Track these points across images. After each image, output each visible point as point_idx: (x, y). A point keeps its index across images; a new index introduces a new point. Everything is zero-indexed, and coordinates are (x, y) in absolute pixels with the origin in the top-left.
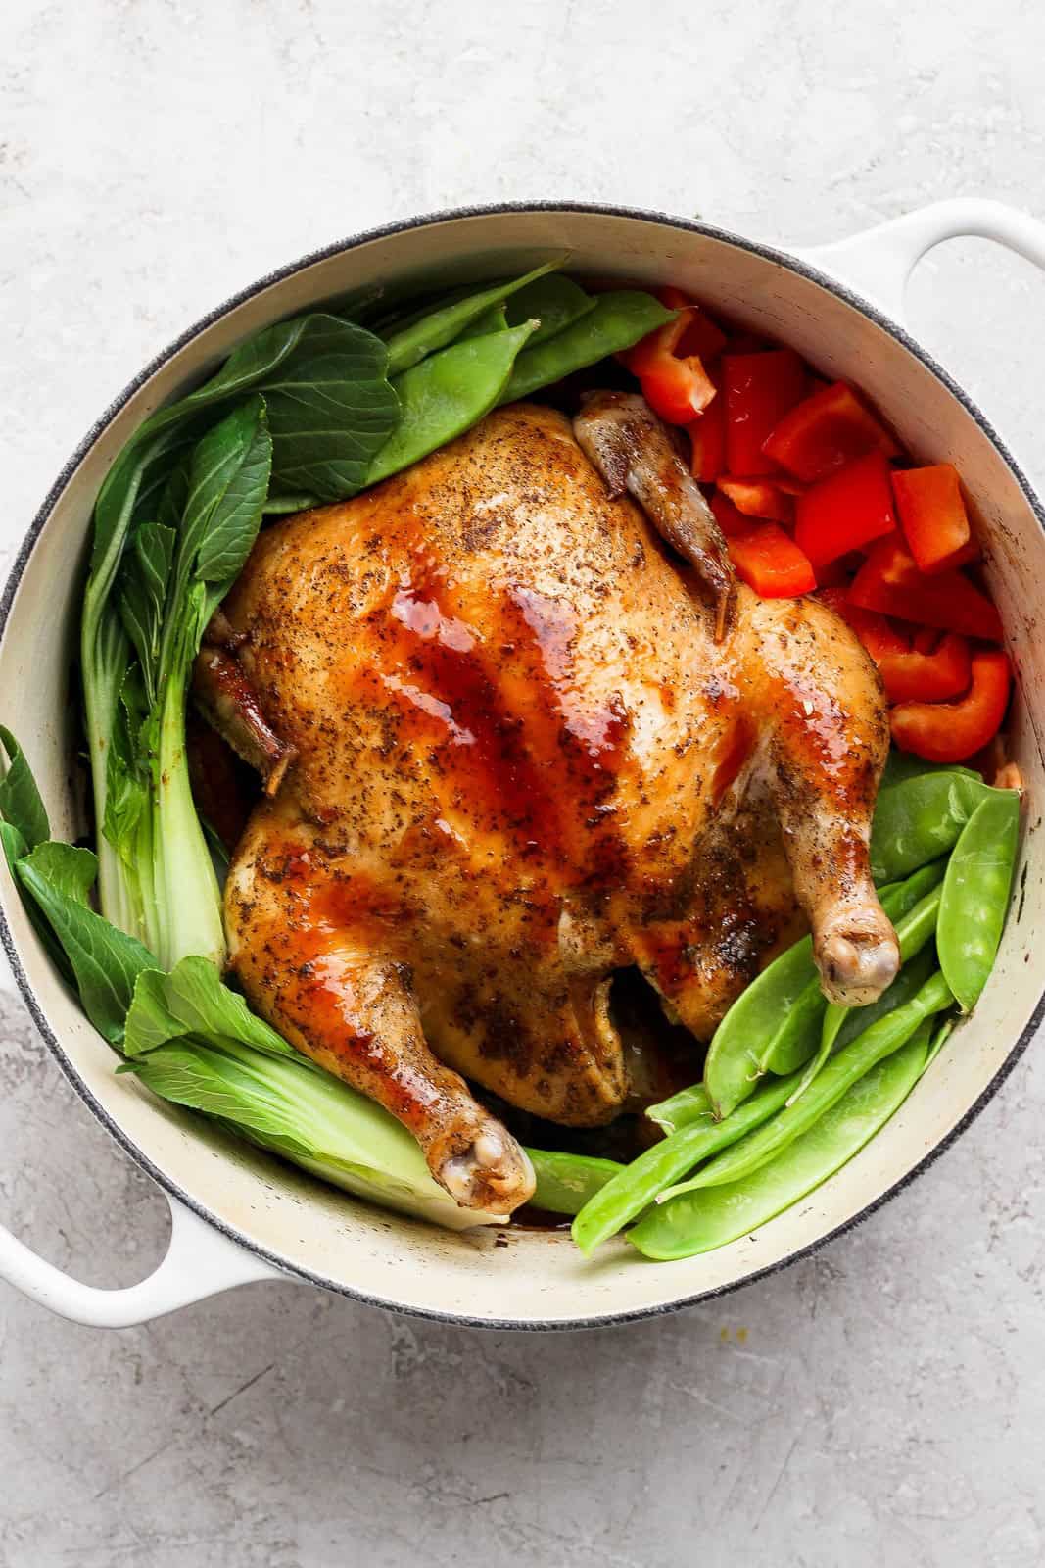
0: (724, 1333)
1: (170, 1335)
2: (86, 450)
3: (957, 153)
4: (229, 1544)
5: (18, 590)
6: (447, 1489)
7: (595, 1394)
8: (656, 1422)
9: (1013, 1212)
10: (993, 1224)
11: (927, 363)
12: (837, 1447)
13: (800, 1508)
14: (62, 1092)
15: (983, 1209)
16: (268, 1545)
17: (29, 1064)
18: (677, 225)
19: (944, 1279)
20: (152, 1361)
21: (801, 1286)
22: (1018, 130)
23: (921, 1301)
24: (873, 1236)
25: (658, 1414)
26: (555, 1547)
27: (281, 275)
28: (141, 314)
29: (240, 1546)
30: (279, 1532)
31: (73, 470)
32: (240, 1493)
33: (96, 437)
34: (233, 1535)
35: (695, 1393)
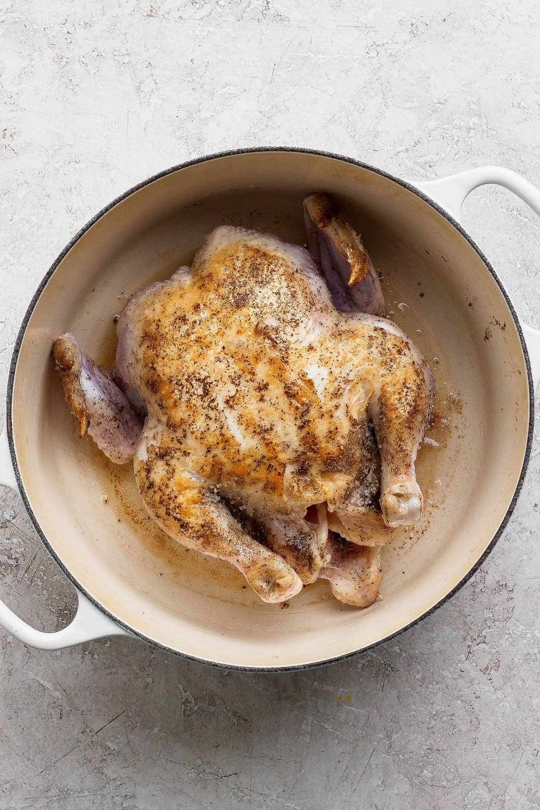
0: (340, 698)
1: (76, 696)
2: (76, 241)
3: (456, 138)
4: (103, 796)
5: (37, 302)
6: (208, 771)
7: (279, 726)
8: (308, 740)
9: (478, 641)
10: (469, 646)
11: (468, 240)
12: (394, 753)
13: (376, 782)
14: (26, 579)
15: (464, 639)
16: (122, 797)
17: (11, 566)
18: (360, 165)
19: (445, 673)
20: (68, 708)
21: (377, 675)
22: (484, 128)
23: (434, 683)
24: (412, 652)
25: (309, 736)
26: (259, 799)
27: (174, 169)
28: (69, 210)
29: (109, 797)
30: (128, 790)
31: (69, 250)
32: (109, 771)
33: (81, 235)
34: (105, 792)
35: (326, 726)
